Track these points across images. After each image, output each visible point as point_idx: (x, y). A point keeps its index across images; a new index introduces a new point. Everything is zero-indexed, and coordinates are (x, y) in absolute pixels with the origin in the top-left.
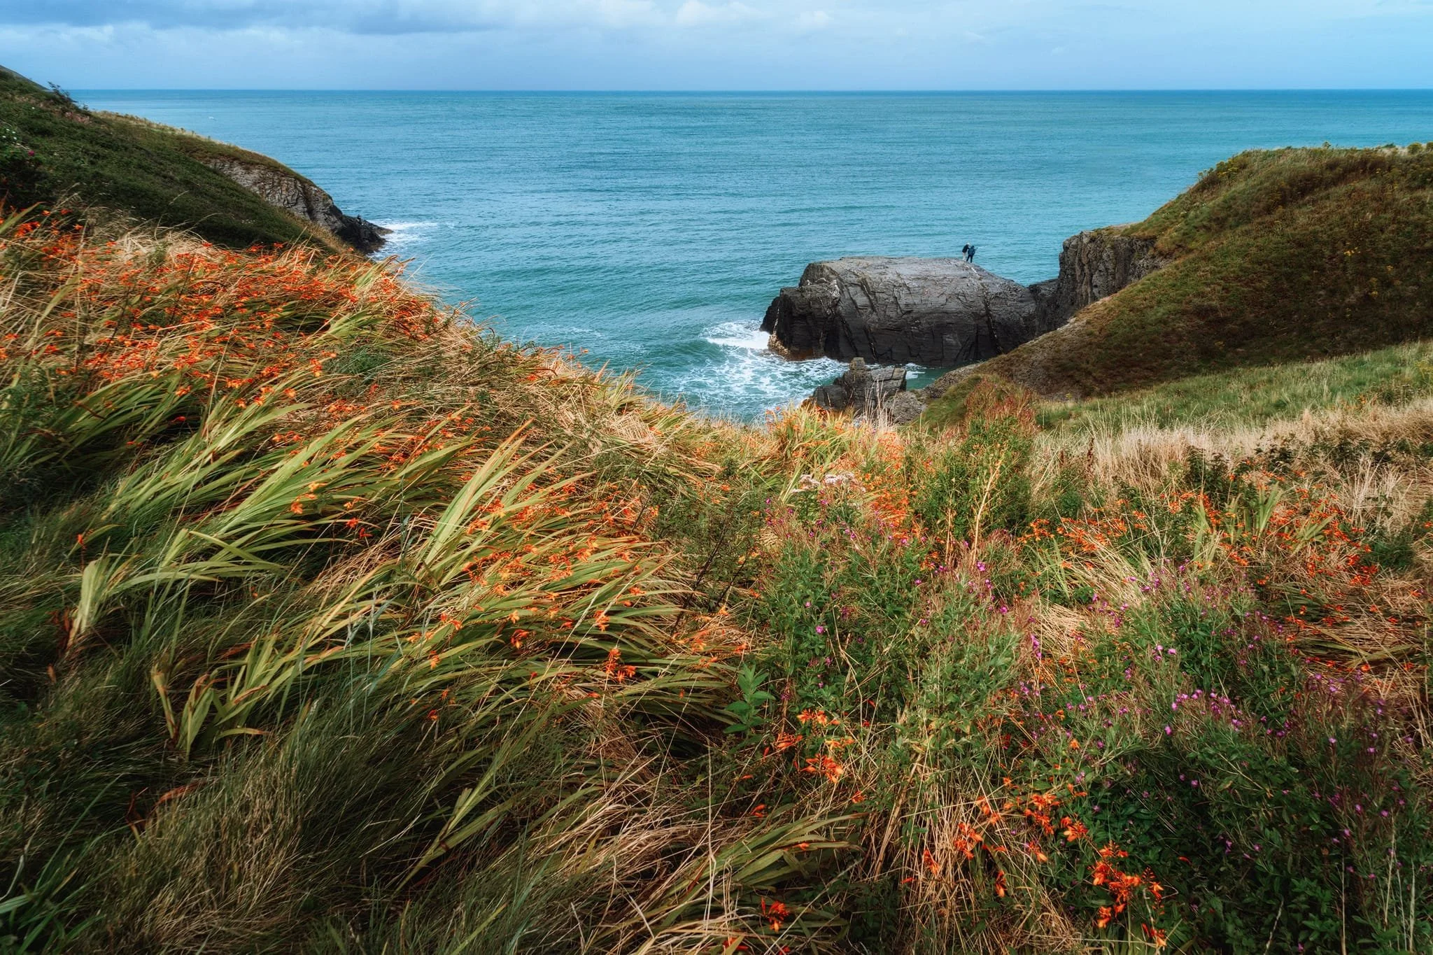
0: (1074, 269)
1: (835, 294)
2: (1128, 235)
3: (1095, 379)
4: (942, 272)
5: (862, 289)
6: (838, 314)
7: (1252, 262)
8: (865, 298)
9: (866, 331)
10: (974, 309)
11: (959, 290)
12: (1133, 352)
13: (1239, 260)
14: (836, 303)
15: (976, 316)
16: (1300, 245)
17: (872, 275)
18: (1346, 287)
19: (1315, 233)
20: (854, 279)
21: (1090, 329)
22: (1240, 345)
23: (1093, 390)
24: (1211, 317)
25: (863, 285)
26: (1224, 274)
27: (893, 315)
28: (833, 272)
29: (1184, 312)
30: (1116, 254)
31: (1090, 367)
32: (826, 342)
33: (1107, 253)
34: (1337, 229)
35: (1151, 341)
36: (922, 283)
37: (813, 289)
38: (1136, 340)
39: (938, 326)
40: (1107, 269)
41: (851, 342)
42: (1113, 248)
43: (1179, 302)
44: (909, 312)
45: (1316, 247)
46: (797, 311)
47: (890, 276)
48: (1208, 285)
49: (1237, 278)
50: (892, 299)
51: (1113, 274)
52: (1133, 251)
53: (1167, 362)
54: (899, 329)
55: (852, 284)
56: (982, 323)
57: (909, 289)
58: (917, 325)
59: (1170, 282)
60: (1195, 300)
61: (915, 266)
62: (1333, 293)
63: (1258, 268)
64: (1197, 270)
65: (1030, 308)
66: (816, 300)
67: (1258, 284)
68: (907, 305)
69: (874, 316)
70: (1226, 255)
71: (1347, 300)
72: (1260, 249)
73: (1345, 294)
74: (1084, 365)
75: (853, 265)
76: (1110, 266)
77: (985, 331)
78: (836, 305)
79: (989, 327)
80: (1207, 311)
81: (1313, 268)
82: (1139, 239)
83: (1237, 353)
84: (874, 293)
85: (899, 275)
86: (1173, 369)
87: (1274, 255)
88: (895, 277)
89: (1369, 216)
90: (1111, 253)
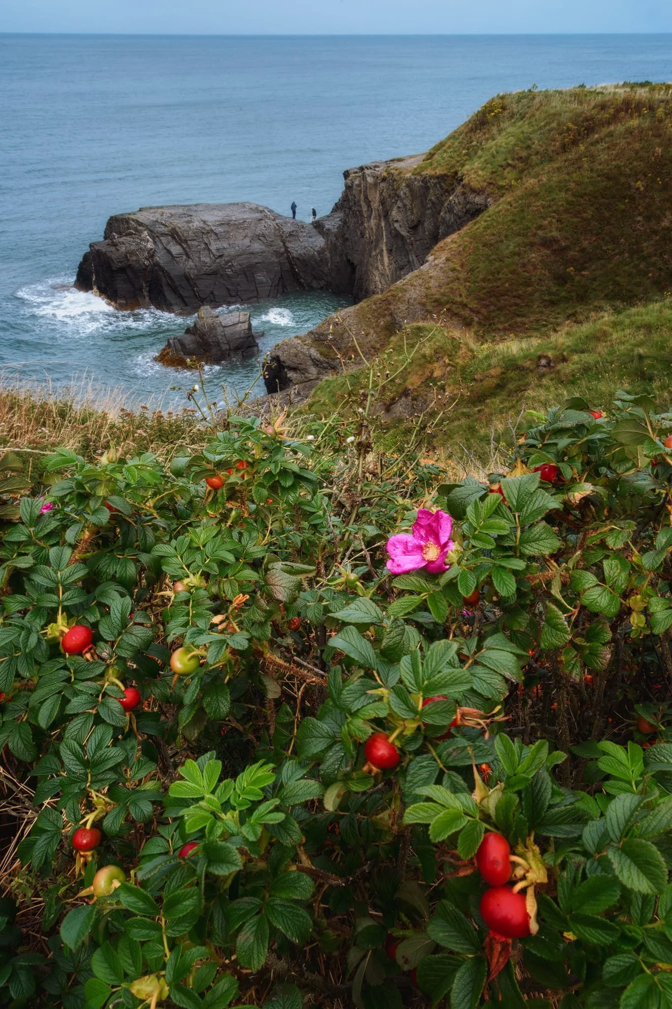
0: (360, 206)
1: (150, 245)
2: (419, 174)
3: (471, 310)
4: (241, 216)
5: (174, 238)
6: (157, 264)
7: (574, 195)
8: (178, 247)
9: (187, 278)
10: (275, 248)
11: (258, 232)
12: (499, 283)
13: (563, 195)
14: (152, 254)
15: (277, 254)
16: (609, 178)
17: (179, 223)
18: (658, 212)
19: (618, 167)
20: (163, 229)
21: (452, 265)
22: (584, 269)
23: (472, 320)
24: (555, 247)
25: (174, 234)
26: (554, 208)
27: (207, 260)
28: (141, 224)
29: (532, 245)
30: (411, 190)
31: (465, 301)
32: (149, 292)
33: (403, 191)
34: (635, 163)
35: (513, 272)
36: (226, 228)
37: (126, 244)
38: (498, 273)
39: (248, 267)
40: (405, 205)
41: (175, 290)
42: (408, 186)
43: (525, 235)
44: (221, 256)
45: (623, 179)
46: (116, 265)
47: (196, 224)
48: (544, 218)
49: (566, 211)
50: (203, 246)
51: (411, 209)
52: (427, 188)
53: (530, 289)
54: (214, 273)
55: (163, 234)
56: (283, 259)
57: (216, 234)
58: (230, 267)
59: (509, 218)
60: (540, 232)
61: (216, 212)
62: (648, 218)
63: (582, 201)
64: (529, 206)
65: (320, 242)
66: (132, 253)
67: (585, 215)
68: (218, 250)
69: (191, 263)
70: (550, 190)
71: (663, 224)
72: (578, 184)
73: (659, 219)
74: (458, 299)
75: (158, 216)
76: (407, 202)
77: (287, 266)
78: (152, 256)
79: (290, 263)
80: (551, 241)
81: (625, 198)
82: (431, 177)
83: (583, 276)
84: (186, 241)
85: (204, 222)
86: (537, 294)
87: (591, 188)
88: (202, 225)
89: (659, 150)
90: (406, 190)
